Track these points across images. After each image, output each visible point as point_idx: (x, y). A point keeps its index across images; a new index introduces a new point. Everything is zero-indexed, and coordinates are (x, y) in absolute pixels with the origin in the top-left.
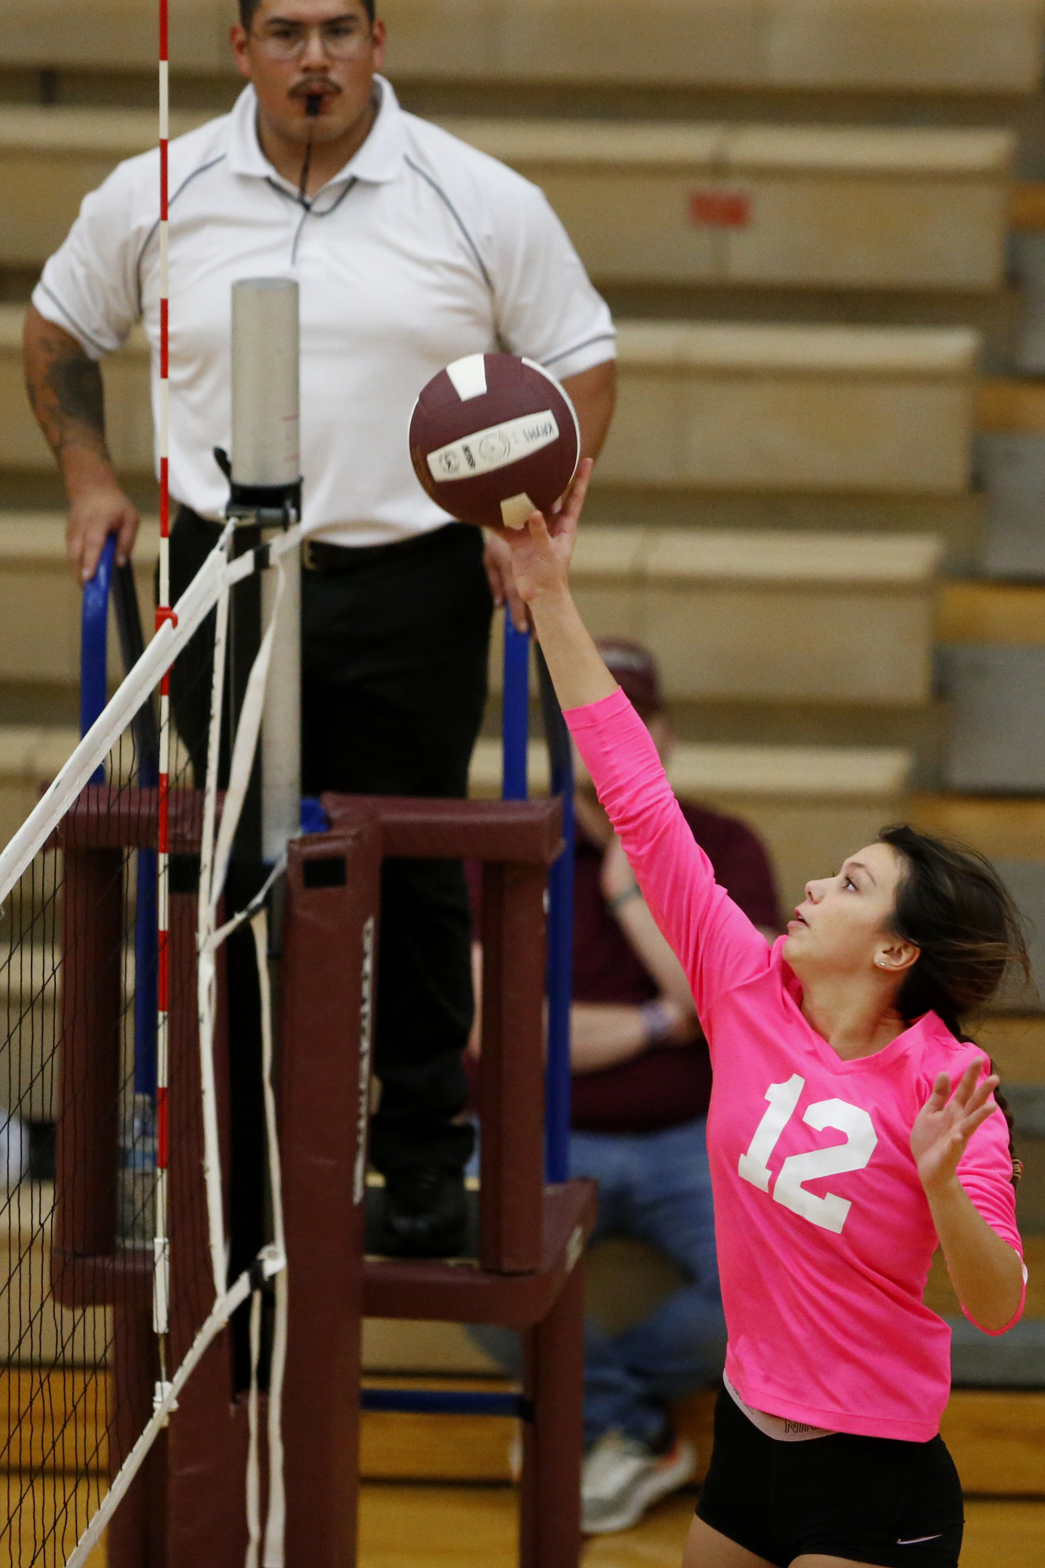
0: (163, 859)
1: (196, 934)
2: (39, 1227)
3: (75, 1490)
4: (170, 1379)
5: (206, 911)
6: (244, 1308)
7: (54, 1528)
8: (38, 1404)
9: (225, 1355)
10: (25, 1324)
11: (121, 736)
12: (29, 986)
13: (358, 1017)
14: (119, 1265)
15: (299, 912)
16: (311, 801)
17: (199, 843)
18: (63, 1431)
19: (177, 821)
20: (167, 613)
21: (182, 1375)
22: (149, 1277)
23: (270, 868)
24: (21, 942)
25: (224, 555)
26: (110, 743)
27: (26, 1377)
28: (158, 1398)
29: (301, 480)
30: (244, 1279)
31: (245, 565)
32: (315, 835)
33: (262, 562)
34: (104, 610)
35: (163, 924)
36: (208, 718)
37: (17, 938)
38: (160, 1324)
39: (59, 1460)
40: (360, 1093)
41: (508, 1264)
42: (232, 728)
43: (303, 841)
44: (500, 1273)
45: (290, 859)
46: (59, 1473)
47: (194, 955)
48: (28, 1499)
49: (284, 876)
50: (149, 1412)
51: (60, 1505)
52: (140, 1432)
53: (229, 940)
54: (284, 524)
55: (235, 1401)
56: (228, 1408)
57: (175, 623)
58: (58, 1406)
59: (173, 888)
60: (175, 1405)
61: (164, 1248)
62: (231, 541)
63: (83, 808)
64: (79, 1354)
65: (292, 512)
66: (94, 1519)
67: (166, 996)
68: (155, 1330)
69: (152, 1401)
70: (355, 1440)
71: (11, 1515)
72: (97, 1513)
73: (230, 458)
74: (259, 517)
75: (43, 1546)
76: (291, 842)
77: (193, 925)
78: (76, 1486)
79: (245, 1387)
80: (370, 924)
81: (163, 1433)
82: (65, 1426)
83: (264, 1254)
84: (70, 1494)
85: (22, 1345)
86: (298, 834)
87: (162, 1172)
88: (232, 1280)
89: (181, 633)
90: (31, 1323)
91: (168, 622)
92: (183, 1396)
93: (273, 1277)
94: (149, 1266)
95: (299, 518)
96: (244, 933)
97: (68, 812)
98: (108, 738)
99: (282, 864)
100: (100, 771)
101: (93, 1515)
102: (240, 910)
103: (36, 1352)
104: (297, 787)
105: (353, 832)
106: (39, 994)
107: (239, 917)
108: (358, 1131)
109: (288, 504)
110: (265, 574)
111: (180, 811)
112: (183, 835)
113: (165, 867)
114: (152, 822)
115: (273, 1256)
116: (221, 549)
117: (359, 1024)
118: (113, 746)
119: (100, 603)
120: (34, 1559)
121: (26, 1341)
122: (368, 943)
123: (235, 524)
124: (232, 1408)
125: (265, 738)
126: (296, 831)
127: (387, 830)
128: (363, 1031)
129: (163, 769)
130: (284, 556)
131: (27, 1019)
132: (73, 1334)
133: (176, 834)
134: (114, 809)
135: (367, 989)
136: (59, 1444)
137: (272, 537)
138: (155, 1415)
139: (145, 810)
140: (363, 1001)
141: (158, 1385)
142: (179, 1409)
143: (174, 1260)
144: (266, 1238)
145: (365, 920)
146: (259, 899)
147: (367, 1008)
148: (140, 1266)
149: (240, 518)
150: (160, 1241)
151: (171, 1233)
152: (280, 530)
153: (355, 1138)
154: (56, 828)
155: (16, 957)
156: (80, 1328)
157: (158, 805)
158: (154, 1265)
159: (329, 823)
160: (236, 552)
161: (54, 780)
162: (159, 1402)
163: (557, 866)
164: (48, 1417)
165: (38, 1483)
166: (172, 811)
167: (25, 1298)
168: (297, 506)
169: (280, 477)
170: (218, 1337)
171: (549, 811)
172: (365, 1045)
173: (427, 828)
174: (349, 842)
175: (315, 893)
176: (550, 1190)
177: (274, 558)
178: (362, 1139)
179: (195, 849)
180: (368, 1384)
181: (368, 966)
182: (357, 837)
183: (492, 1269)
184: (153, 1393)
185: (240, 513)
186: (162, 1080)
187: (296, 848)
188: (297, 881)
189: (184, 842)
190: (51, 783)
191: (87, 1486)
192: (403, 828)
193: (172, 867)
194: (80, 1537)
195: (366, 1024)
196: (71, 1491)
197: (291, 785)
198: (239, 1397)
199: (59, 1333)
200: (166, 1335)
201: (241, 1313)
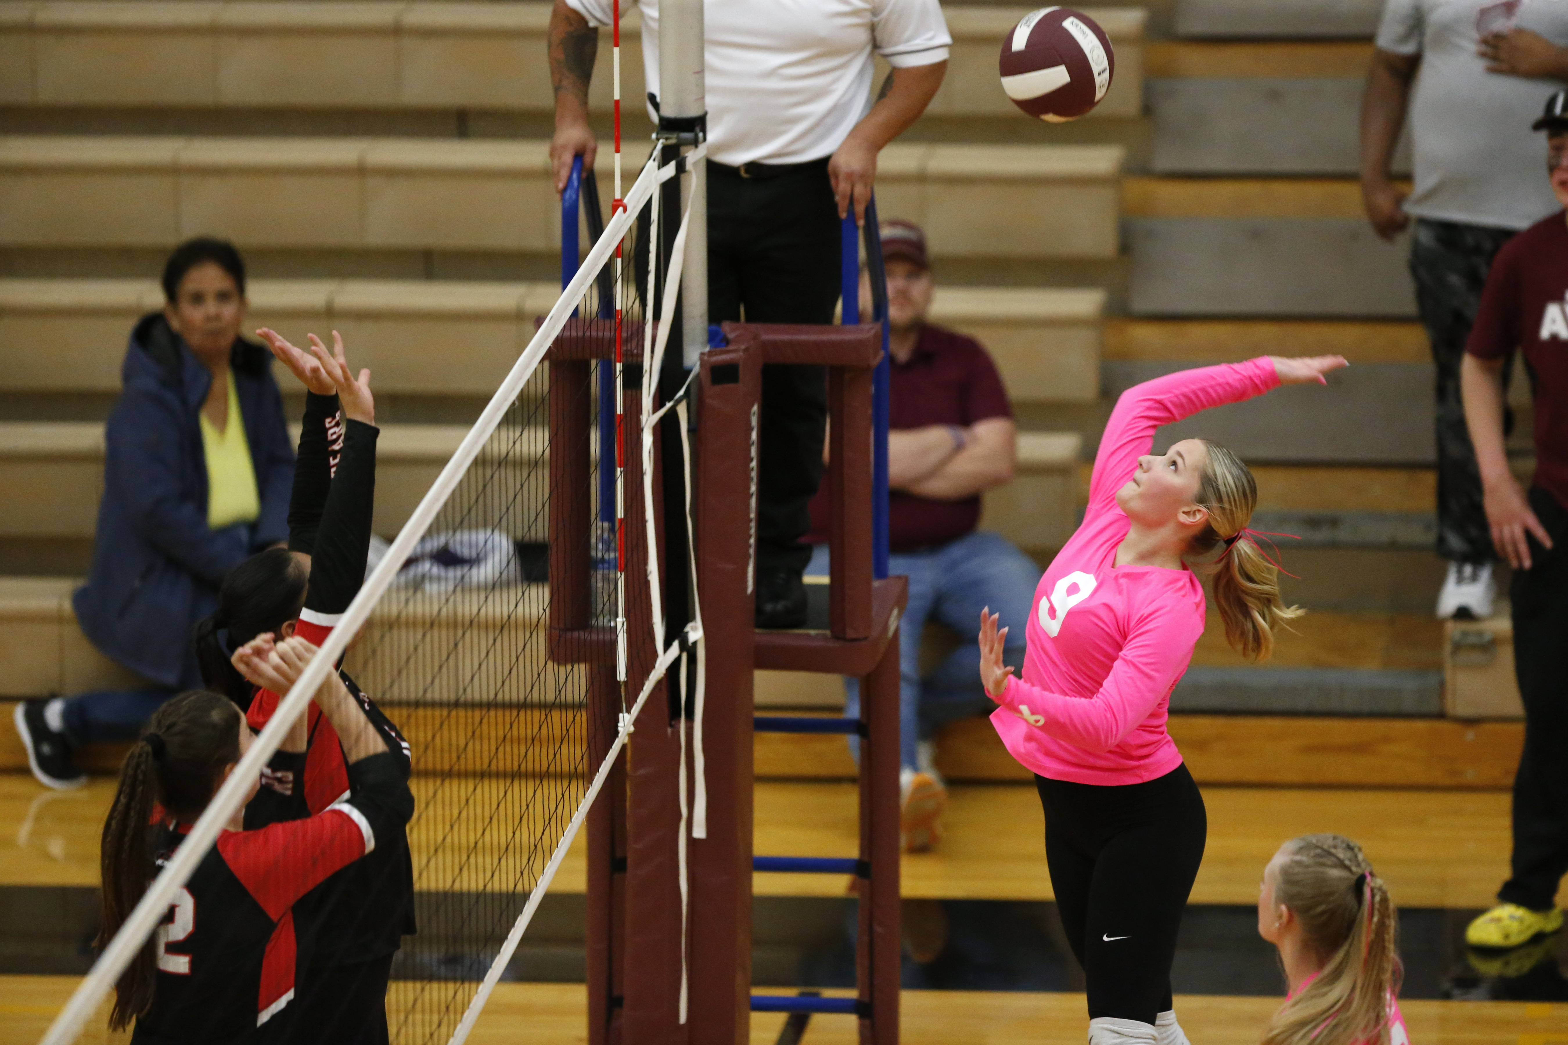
0: (619, 367)
1: (641, 417)
2: (543, 611)
3: (569, 785)
4: (629, 711)
5: (647, 401)
6: (676, 663)
7: (556, 811)
8: (544, 731)
9: (664, 696)
10: (536, 676)
11: (591, 285)
12: (534, 452)
13: (748, 470)
14: (594, 637)
15: (708, 401)
16: (714, 327)
17: (642, 355)
18: (560, 747)
19: (628, 340)
20: (620, 203)
21: (636, 709)
22: (614, 644)
23: (689, 372)
24: (529, 423)
25: (656, 164)
26: (585, 289)
27: (536, 714)
28: (621, 724)
29: (706, 114)
30: (676, 644)
31: (670, 170)
32: (718, 349)
33: (681, 168)
34: (577, 200)
35: (619, 410)
36: (647, 273)
37: (526, 420)
38: (622, 674)
39: (558, 769)
40: (750, 520)
41: (850, 633)
42: (662, 280)
43: (710, 353)
44: (844, 639)
45: (702, 365)
46: (558, 776)
47: (640, 430)
48: (539, 793)
49: (698, 376)
50: (616, 733)
51: (560, 796)
52: (610, 747)
53: (662, 420)
54: (695, 143)
55: (671, 726)
56: (667, 731)
57: (625, 210)
58: (557, 733)
59: (625, 386)
60: (632, 729)
61: (623, 625)
62: (660, 155)
63: (567, 334)
64: (569, 698)
65: (701, 135)
66: (582, 804)
67: (622, 457)
68: (618, 679)
69: (617, 726)
70: (751, 751)
71: (528, 802)
72: (584, 800)
73: (658, 99)
74: (678, 138)
75: (549, 823)
76: (702, 354)
77: (639, 411)
78: (570, 783)
79: (676, 715)
80: (755, 408)
81: (624, 747)
82: (561, 743)
83: (688, 628)
84: (566, 788)
85: (533, 690)
86: (707, 349)
87: (621, 574)
88: (667, 645)
89: (629, 216)
90: (539, 675)
91: (621, 209)
92: (637, 723)
93: (695, 643)
94: (613, 637)
95: (705, 139)
96: (672, 415)
97: (557, 336)
98: (583, 287)
99: (696, 370)
100: (576, 310)
101: (581, 802)
102: (669, 401)
103: (542, 698)
104: (706, 318)
105: (743, 347)
106: (540, 457)
107: (669, 405)
108: (750, 546)
109: (698, 129)
110: (683, 177)
111: (629, 333)
112: (631, 351)
113: (620, 372)
114: (612, 342)
115: (694, 629)
116: (654, 160)
117: (749, 475)
118: (587, 291)
119: (574, 197)
120: (544, 831)
121: (536, 688)
122: (754, 421)
123: (662, 143)
124: (669, 730)
125: (684, 283)
126: (706, 346)
127: (764, 345)
128: (752, 479)
129: (618, 307)
130: (695, 164)
131: (533, 474)
132: (566, 682)
133: (627, 350)
134: (588, 334)
135: (754, 451)
136: (558, 756)
137: (687, 152)
138: (619, 735)
139: (607, 334)
140: (752, 460)
141: (621, 715)
142: (634, 731)
143: (629, 632)
144: (688, 617)
145: (752, 406)
146: (681, 392)
147: (754, 464)
148: (607, 637)
149: (667, 139)
150: (620, 620)
151: (627, 615)
152: (693, 147)
153: (747, 551)
154: (550, 347)
155: (525, 433)
156: (570, 678)
157: (615, 331)
158: (617, 636)
159: (727, 342)
160: (664, 162)
161: (548, 315)
162: (622, 727)
163: (879, 368)
164: (551, 739)
165: (545, 783)
166: (624, 335)
167: (535, 657)
168: (704, 130)
169: (692, 112)
170: (659, 683)
171: (873, 332)
172: (753, 488)
173: (791, 344)
174: (741, 354)
175: (718, 388)
176: (876, 584)
177: (689, 166)
178: (752, 551)
179: (639, 359)
180: (758, 714)
181: (754, 436)
182: (746, 350)
183: (839, 635)
184: (617, 721)
185: (666, 136)
186: (620, 513)
187: (706, 358)
188: (706, 381)
189: (632, 355)
190: (546, 317)
191: (577, 783)
192: (775, 344)
193: (625, 371)
194: (573, 816)
195: (754, 474)
196: (567, 786)
197: (701, 316)
198: (673, 723)
199: (557, 682)
200: (626, 683)
201: (674, 668)
